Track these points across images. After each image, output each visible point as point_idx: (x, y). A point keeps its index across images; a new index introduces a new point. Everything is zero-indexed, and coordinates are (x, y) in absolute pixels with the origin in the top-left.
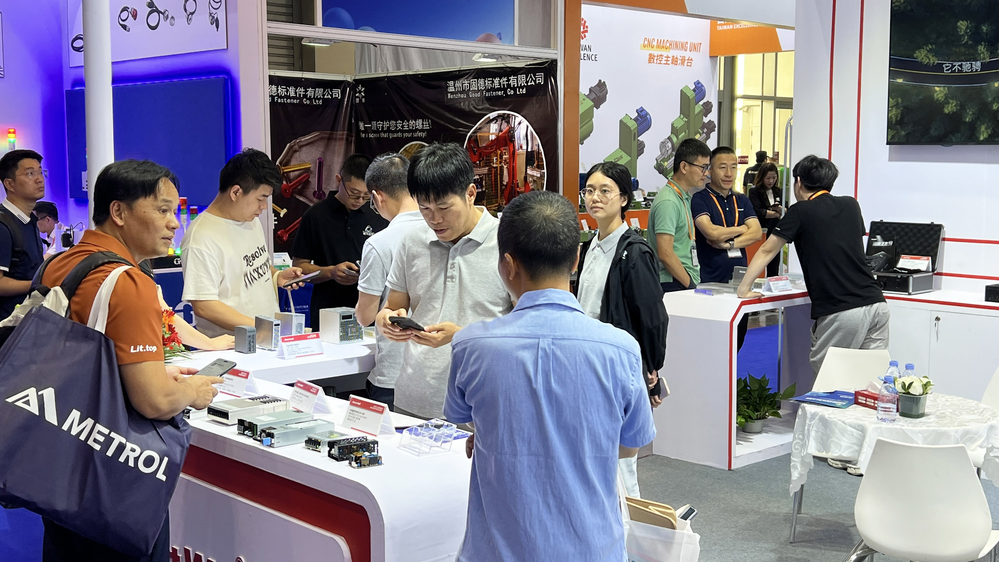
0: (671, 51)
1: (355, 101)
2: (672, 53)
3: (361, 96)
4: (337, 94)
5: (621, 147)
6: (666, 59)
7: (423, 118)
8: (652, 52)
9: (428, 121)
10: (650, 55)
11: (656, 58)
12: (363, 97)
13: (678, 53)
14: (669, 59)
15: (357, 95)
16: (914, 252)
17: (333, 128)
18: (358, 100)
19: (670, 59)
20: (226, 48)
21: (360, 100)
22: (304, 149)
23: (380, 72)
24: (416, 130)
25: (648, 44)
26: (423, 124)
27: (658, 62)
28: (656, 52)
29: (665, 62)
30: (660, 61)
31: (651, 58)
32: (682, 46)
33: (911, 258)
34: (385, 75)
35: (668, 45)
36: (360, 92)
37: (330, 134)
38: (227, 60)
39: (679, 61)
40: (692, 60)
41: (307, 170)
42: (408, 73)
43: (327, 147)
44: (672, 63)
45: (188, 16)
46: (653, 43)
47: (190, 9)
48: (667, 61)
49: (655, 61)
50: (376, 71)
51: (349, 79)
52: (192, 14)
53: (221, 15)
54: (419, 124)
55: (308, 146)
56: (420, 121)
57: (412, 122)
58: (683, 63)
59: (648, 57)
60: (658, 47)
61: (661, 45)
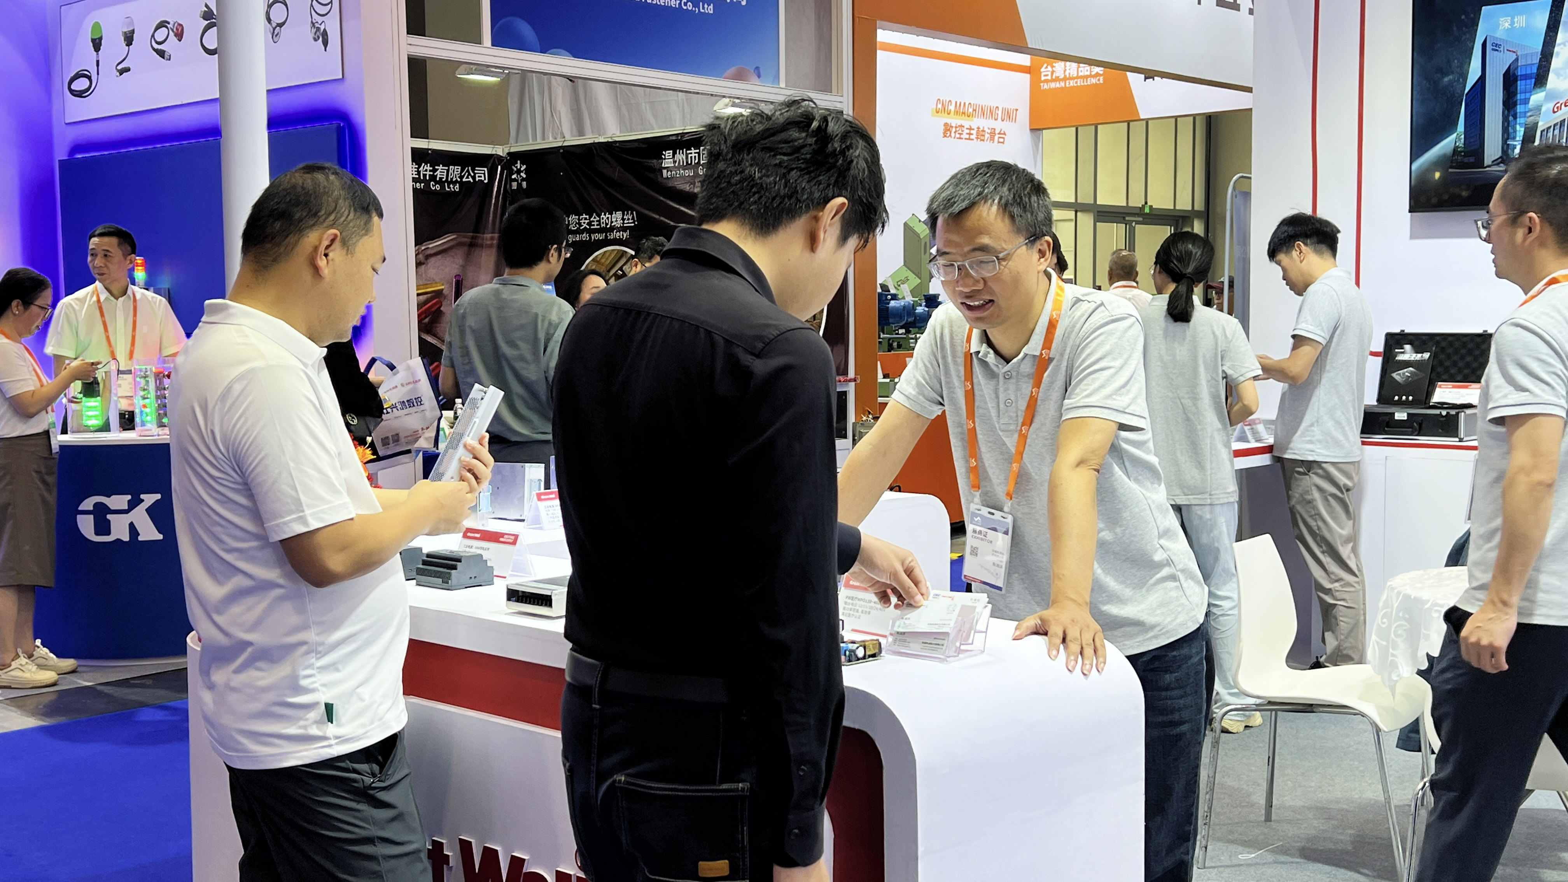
0: (975, 119)
1: (511, 186)
2: (978, 122)
3: (520, 179)
4: (482, 174)
5: (906, 264)
6: (968, 131)
7: (624, 209)
8: (949, 121)
9: (632, 213)
10: (946, 125)
11: (954, 130)
12: (523, 180)
13: (986, 124)
14: (972, 132)
15: (513, 177)
16: (1458, 379)
17: (478, 227)
18: (515, 185)
19: (974, 132)
20: (341, 77)
21: (519, 185)
22: (432, 260)
23: (551, 139)
24: (612, 229)
25: (942, 108)
26: (623, 219)
27: (958, 136)
28: (954, 121)
29: (967, 136)
30: (960, 134)
31: (947, 128)
32: (990, 113)
33: (1454, 387)
34: (560, 144)
35: (971, 110)
36: (519, 172)
37: (473, 238)
38: (344, 97)
39: (987, 136)
40: (1005, 134)
41: (439, 294)
42: (597, 141)
43: (468, 257)
44: (977, 138)
45: (274, 29)
46: (950, 107)
47: (276, 18)
48: (970, 134)
49: (953, 135)
50: (544, 139)
51: (500, 151)
52: (281, 25)
53: (332, 26)
54: (617, 219)
55: (439, 257)
56: (619, 214)
57: (604, 217)
58: (992, 139)
59: (943, 127)
60: (957, 112)
61: (960, 111)
